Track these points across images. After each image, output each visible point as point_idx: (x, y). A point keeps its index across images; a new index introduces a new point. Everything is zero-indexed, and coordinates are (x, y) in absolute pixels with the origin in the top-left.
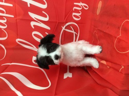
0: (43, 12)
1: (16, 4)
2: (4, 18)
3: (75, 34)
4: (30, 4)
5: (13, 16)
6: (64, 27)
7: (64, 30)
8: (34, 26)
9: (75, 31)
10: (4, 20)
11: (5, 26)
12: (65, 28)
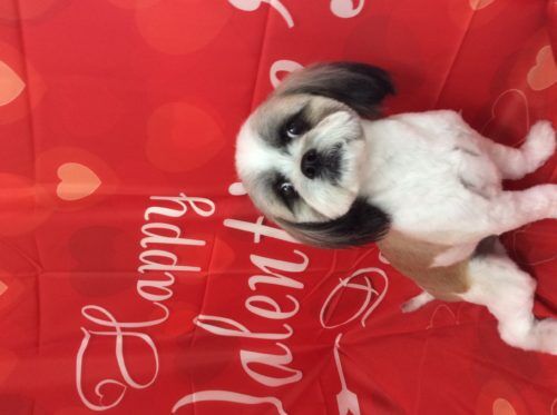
0: (296, 252)
1: (217, 239)
2: (167, 274)
3: (373, 294)
4: (262, 237)
5: (198, 269)
6: (347, 280)
7: (343, 287)
8: (257, 285)
9: (373, 287)
10: (169, 279)
11: (167, 293)
12: (350, 282)
